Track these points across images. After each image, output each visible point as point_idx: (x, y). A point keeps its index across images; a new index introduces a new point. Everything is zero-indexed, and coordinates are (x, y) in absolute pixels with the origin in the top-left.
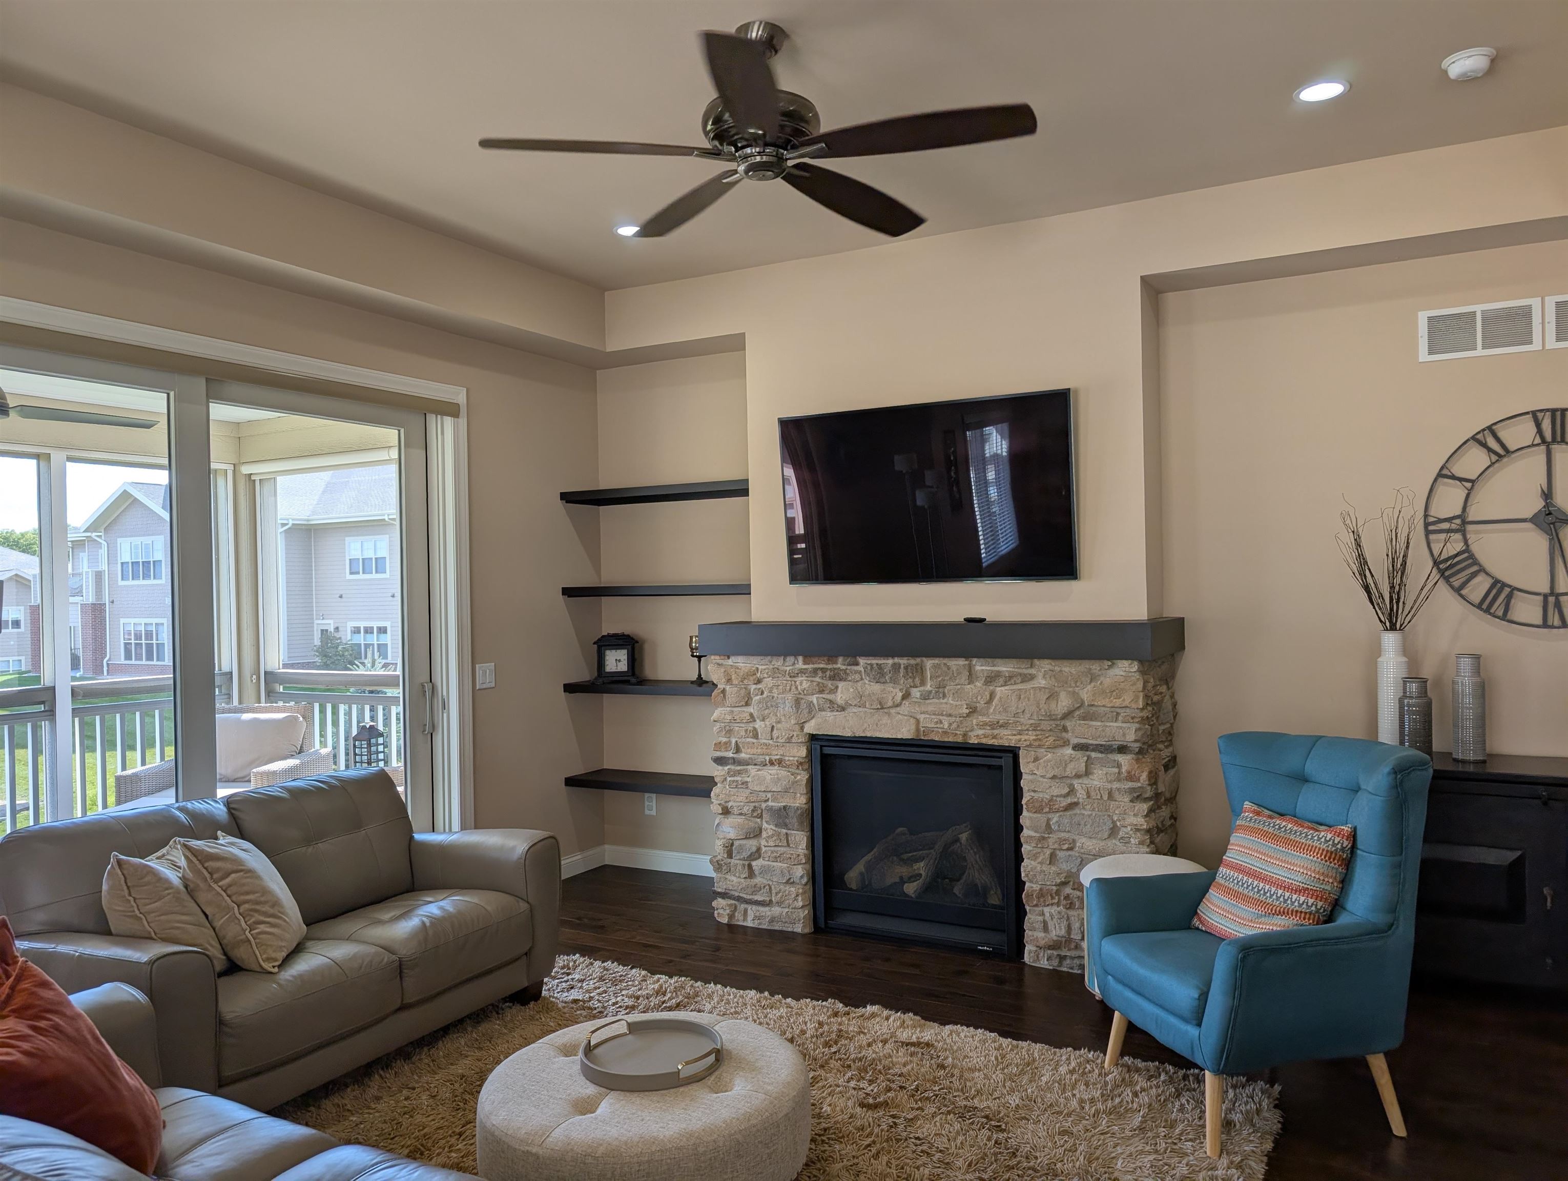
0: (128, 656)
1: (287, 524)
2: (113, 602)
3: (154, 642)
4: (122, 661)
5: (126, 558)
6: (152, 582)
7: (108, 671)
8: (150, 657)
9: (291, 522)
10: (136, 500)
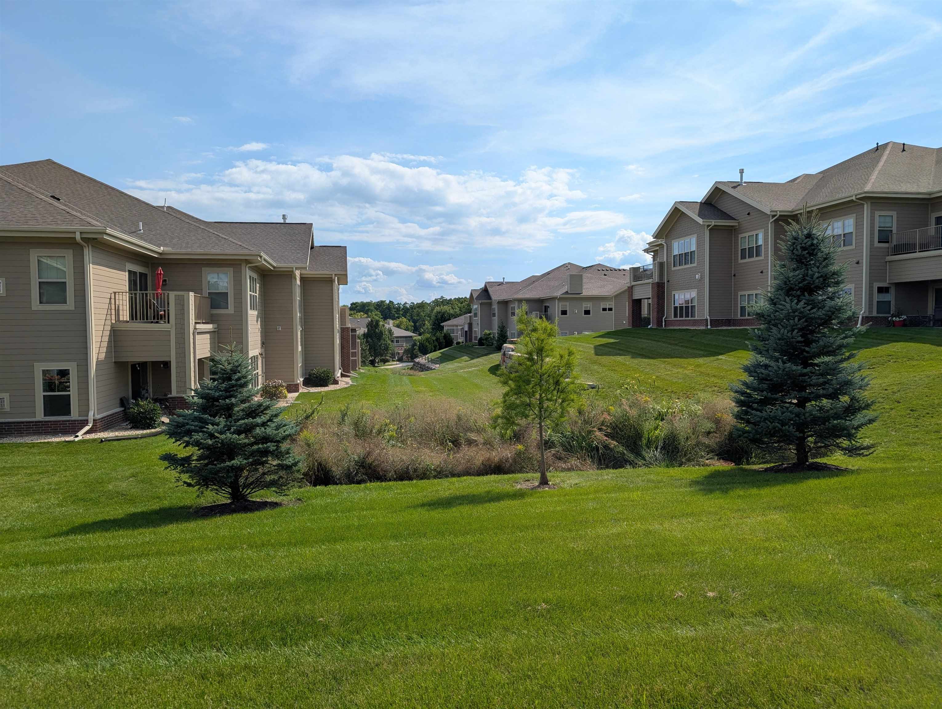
0: (676, 316)
1: (775, 216)
2: (668, 281)
3: (690, 305)
4: (673, 318)
5: (676, 252)
6: (689, 266)
7: (665, 325)
8: (687, 316)
9: (779, 213)
10: (683, 213)
